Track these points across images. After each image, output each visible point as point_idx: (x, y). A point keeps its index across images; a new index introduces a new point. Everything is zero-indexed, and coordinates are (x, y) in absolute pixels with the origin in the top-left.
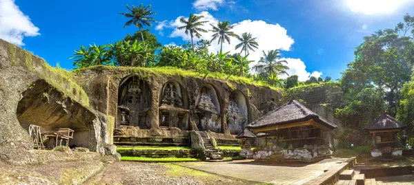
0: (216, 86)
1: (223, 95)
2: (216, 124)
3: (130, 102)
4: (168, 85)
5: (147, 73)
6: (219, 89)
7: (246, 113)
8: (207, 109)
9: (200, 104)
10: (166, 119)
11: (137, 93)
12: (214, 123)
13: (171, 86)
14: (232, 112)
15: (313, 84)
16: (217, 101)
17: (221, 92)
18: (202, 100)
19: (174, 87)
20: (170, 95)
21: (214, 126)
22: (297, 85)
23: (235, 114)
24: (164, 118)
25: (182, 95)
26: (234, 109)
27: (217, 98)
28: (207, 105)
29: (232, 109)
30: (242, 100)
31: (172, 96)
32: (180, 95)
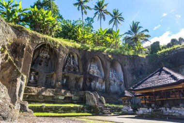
0: (101, 57)
1: (106, 64)
2: (102, 86)
3: (40, 64)
4: (69, 55)
5: (56, 43)
6: (103, 59)
7: (122, 77)
8: (95, 74)
9: (91, 70)
10: (66, 81)
11: (46, 58)
12: (100, 85)
13: (71, 56)
14: (112, 76)
15: (176, 46)
16: (102, 68)
17: (104, 62)
18: (92, 67)
19: (73, 57)
20: (70, 63)
21: (100, 87)
22: (160, 50)
23: (114, 78)
24: (65, 80)
25: (79, 64)
26: (113, 74)
27: (101, 67)
28: (95, 71)
29: (112, 75)
30: (119, 68)
31: (72, 63)
32: (77, 63)
